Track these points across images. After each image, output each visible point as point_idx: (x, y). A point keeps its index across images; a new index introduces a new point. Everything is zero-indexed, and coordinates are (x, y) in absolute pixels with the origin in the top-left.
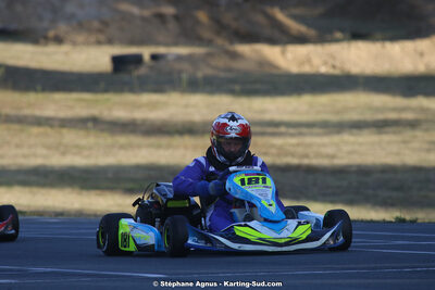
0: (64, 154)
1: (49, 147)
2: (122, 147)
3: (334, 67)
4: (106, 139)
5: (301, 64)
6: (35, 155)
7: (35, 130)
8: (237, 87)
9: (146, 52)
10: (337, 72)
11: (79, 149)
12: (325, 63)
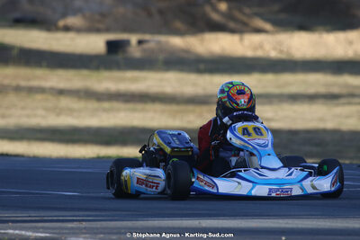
0: (58, 115)
1: (47, 109)
2: (105, 110)
3: (281, 52)
4: (93, 104)
5: (255, 49)
6: (35, 116)
7: (39, 97)
8: (202, 66)
9: (134, 39)
10: (283, 56)
11: (70, 111)
12: (274, 49)
